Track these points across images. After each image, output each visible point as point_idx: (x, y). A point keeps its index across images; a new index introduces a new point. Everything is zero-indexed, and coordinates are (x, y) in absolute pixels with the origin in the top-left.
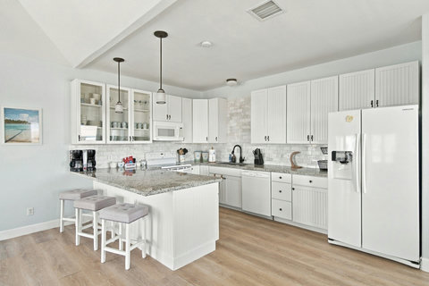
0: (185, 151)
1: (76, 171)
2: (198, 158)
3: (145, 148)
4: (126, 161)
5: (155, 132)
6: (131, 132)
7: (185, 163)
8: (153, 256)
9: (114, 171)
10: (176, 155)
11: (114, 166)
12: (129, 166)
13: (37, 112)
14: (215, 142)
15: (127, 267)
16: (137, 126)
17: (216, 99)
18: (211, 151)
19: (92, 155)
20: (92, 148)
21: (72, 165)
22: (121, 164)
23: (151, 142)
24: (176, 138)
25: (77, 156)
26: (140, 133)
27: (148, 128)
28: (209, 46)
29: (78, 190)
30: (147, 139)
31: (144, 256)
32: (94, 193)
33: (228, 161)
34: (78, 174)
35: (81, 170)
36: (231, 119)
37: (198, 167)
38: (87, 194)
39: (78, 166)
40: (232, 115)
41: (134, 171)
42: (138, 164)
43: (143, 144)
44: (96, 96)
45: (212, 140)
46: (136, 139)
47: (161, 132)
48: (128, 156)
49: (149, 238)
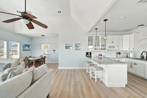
0: (120, 53)
1: (87, 57)
2: (126, 56)
3: (105, 52)
4: (99, 55)
5: (108, 47)
6: (100, 47)
7: (119, 57)
8: (103, 81)
9: (96, 58)
10: (116, 54)
11: (96, 56)
12: (100, 57)
13: (80, 44)
14: (133, 50)
15: (96, 81)
16: (102, 46)
17: (133, 34)
18: (131, 54)
19: (90, 53)
20: (91, 52)
21: (86, 55)
22: (98, 56)
23: (106, 50)
24: (116, 49)
25: (87, 53)
26: (103, 48)
27: (106, 46)
28: (123, 18)
29: (87, 61)
30: (105, 49)
31: (101, 81)
32: (91, 62)
33: (140, 58)
34: (87, 58)
35: (88, 57)
36: (141, 41)
37: (124, 59)
38: (89, 62)
39: (87, 56)
40: (142, 39)
41: (101, 58)
42: (103, 56)
43: (104, 51)
44: (91, 39)
45: (132, 50)
46: (102, 49)
47: (109, 47)
48: (100, 54)
49: (102, 76)
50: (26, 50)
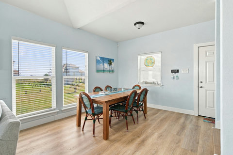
50: (103, 71)
